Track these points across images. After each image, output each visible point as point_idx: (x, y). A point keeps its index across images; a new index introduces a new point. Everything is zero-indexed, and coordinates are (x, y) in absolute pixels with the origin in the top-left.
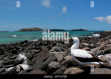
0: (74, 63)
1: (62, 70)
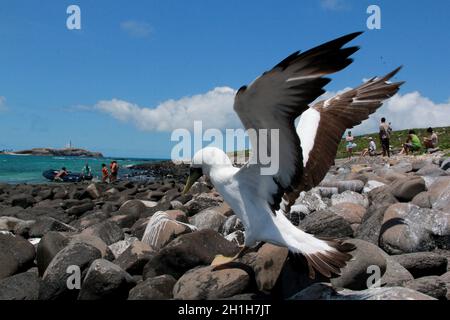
1: (159, 285)
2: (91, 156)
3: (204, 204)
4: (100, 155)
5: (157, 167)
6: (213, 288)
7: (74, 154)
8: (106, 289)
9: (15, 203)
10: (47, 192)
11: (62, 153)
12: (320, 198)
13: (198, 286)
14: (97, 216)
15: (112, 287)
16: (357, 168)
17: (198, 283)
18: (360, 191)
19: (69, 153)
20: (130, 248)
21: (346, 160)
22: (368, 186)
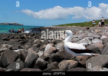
0: (61, 56)
1: (55, 64)
2: (20, 25)
3: (58, 41)
4: (23, 25)
5: (39, 29)
6: (69, 66)
7: (15, 25)
8: (43, 65)
9: (4, 40)
10: (12, 37)
11: (12, 24)
12: (89, 40)
13: (66, 65)
14: (29, 44)
15: (44, 65)
16: (97, 31)
17: (65, 64)
18: (99, 38)
19: (14, 24)
20: (44, 54)
21: (93, 28)
22: (102, 37)
